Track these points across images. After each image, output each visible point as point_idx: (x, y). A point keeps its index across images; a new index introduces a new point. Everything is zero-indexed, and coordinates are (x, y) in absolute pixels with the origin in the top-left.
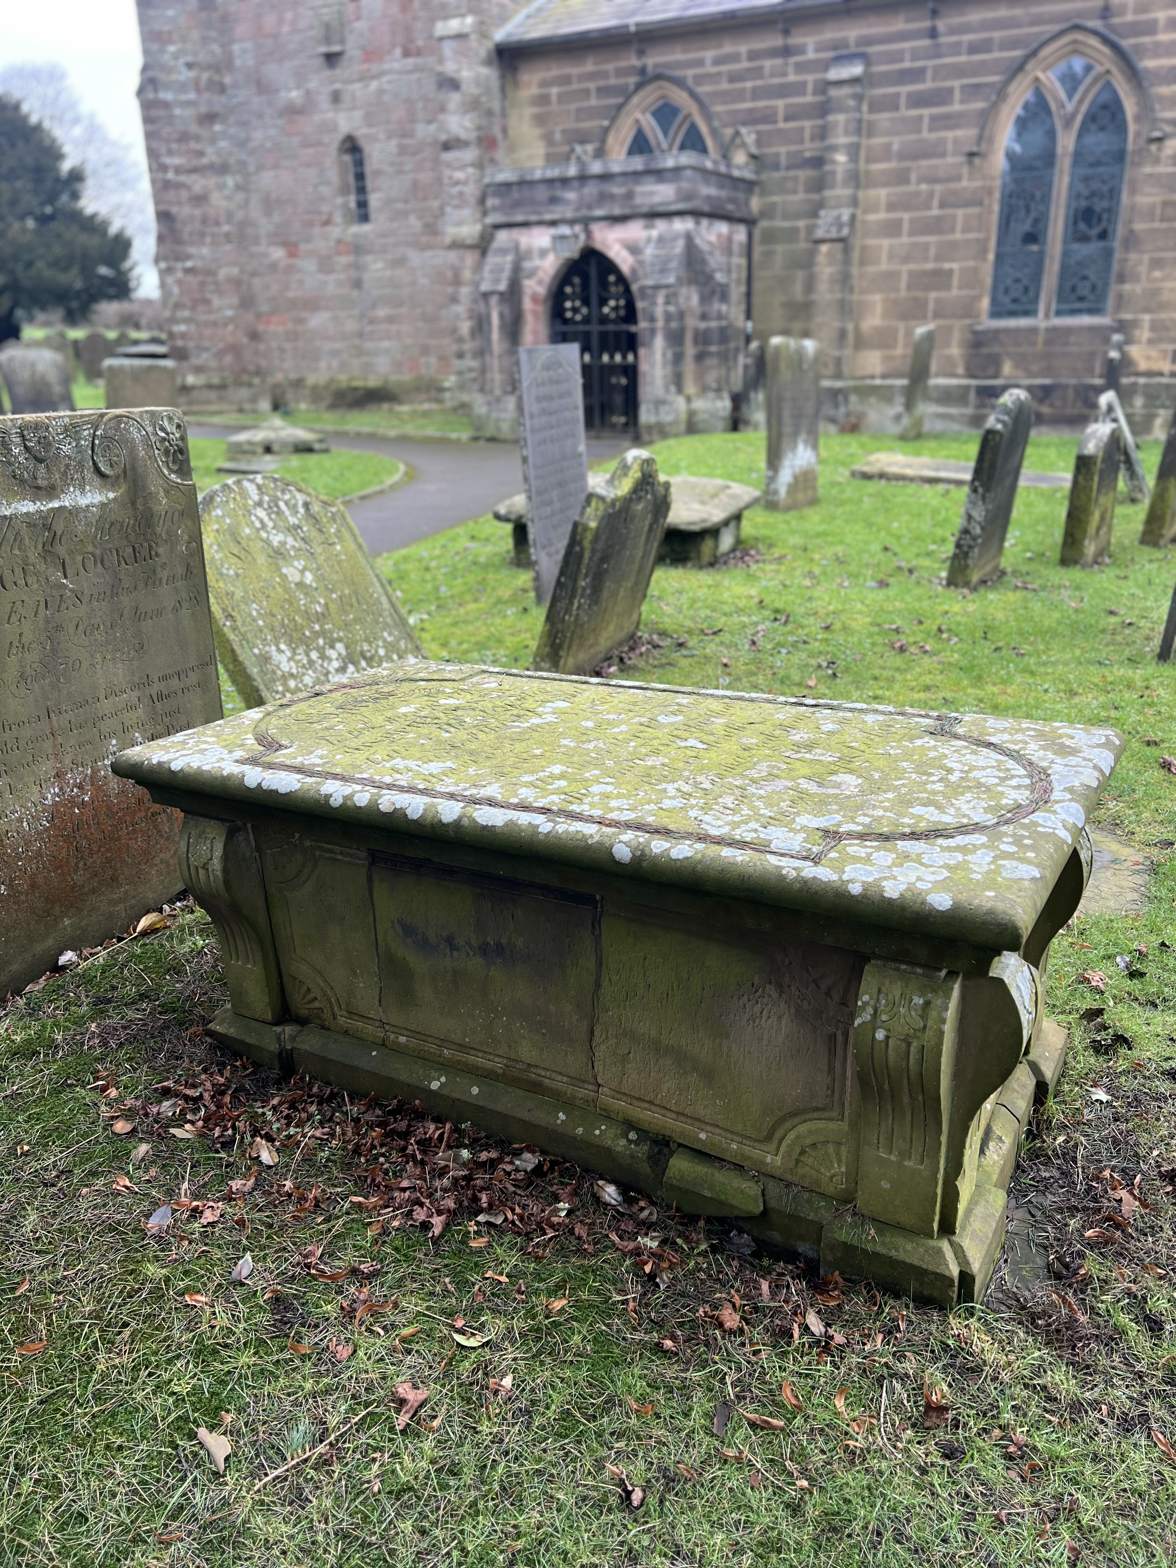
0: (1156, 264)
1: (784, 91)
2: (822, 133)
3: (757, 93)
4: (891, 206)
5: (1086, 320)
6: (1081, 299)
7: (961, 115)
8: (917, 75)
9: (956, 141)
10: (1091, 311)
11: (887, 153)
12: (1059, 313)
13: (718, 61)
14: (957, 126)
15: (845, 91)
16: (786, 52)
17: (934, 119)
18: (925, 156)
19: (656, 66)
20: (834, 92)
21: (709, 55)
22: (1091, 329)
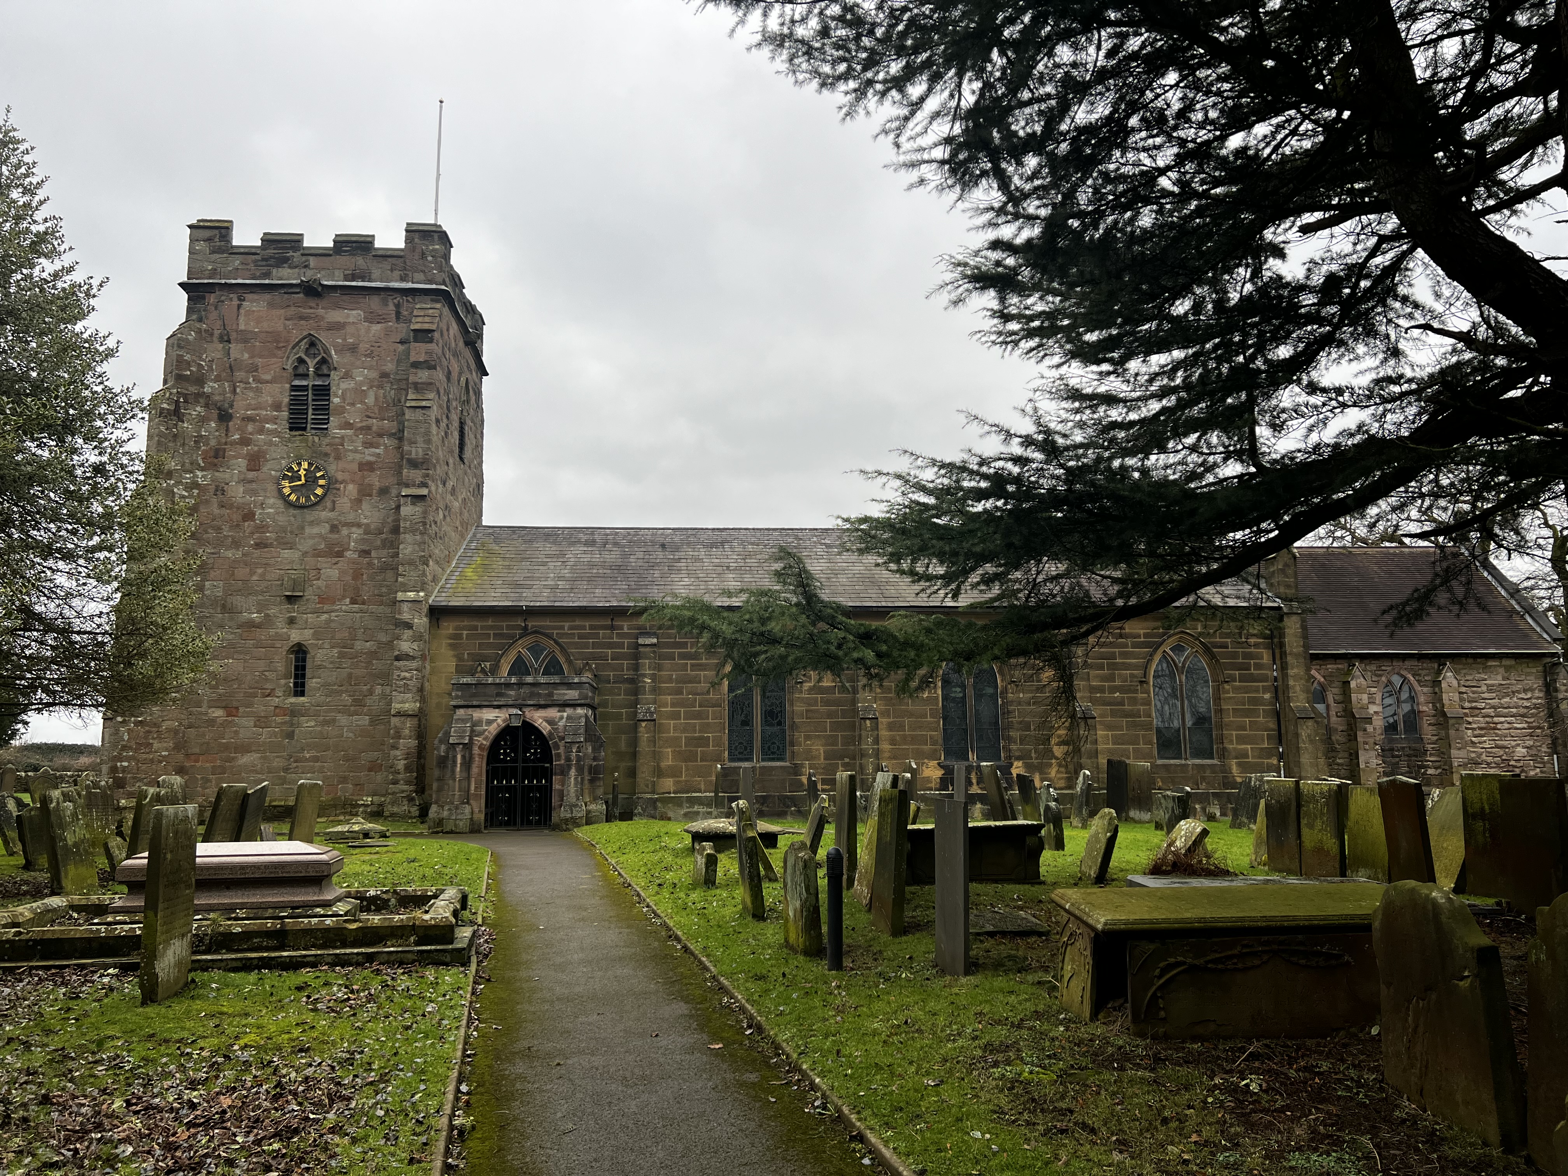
0: (807, 738)
1: (611, 646)
2: (636, 668)
3: (594, 646)
4: (673, 705)
5: (778, 764)
6: (773, 753)
7: (706, 665)
8: (684, 645)
9: (705, 676)
10: (779, 760)
11: (670, 680)
12: (763, 760)
13: (570, 628)
14: (705, 670)
15: (648, 649)
16: (612, 628)
17: (692, 665)
18: (690, 682)
19: (533, 626)
20: (641, 649)
21: (567, 625)
22: (781, 767)
